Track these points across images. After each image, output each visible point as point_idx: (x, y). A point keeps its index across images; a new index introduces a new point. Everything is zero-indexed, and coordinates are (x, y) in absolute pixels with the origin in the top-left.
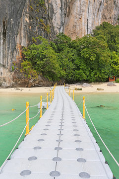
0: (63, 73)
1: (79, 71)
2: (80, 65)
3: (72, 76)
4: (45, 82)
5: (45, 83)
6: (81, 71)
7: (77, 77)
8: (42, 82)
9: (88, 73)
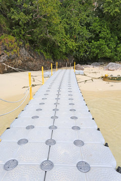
0: (72, 44)
1: (98, 42)
2: (100, 32)
3: (86, 51)
4: (38, 61)
5: (37, 63)
6: (101, 41)
7: (94, 53)
8: (31, 61)
9: (113, 45)
